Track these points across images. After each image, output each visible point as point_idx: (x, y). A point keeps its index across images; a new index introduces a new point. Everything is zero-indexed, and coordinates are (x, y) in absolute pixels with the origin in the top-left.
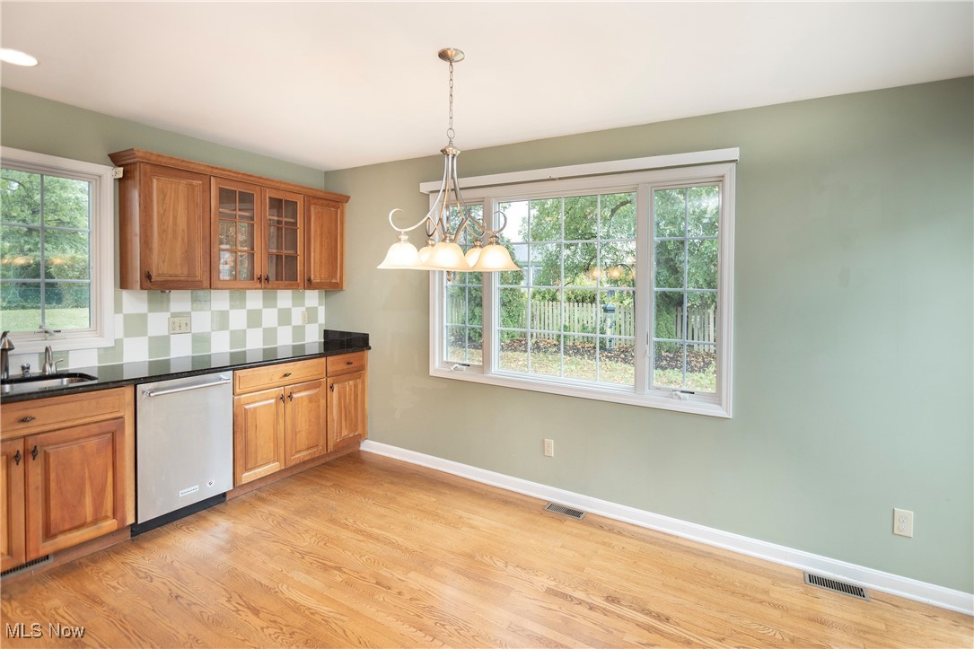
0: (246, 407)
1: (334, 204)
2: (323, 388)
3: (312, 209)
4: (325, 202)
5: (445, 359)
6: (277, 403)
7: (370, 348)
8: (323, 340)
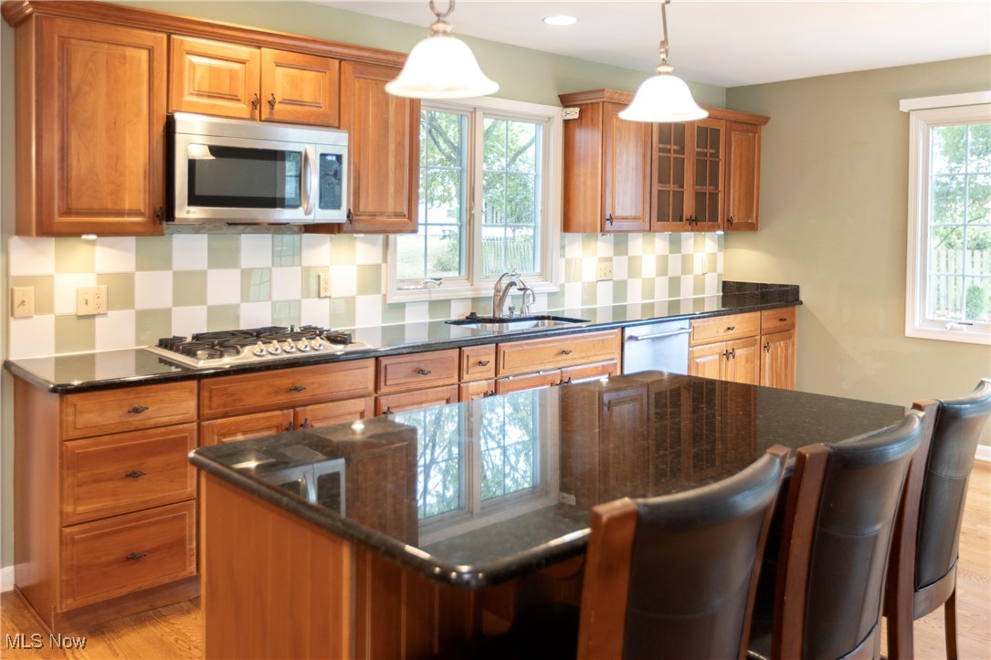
0: (698, 360)
1: (750, 127)
2: (757, 346)
3: (733, 136)
4: (745, 127)
5: (929, 316)
6: (720, 360)
7: (801, 303)
8: (721, 294)
